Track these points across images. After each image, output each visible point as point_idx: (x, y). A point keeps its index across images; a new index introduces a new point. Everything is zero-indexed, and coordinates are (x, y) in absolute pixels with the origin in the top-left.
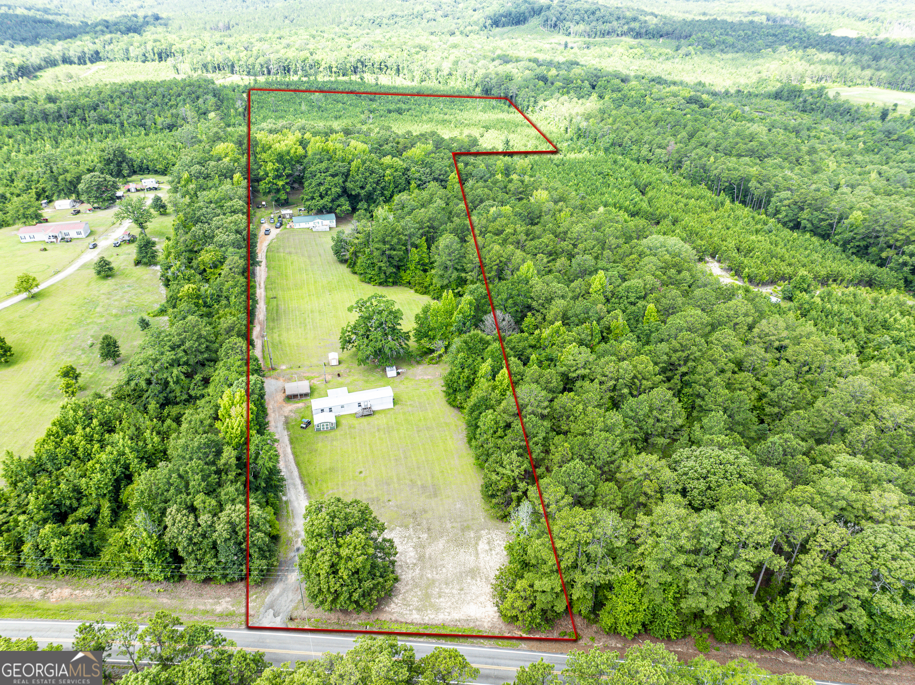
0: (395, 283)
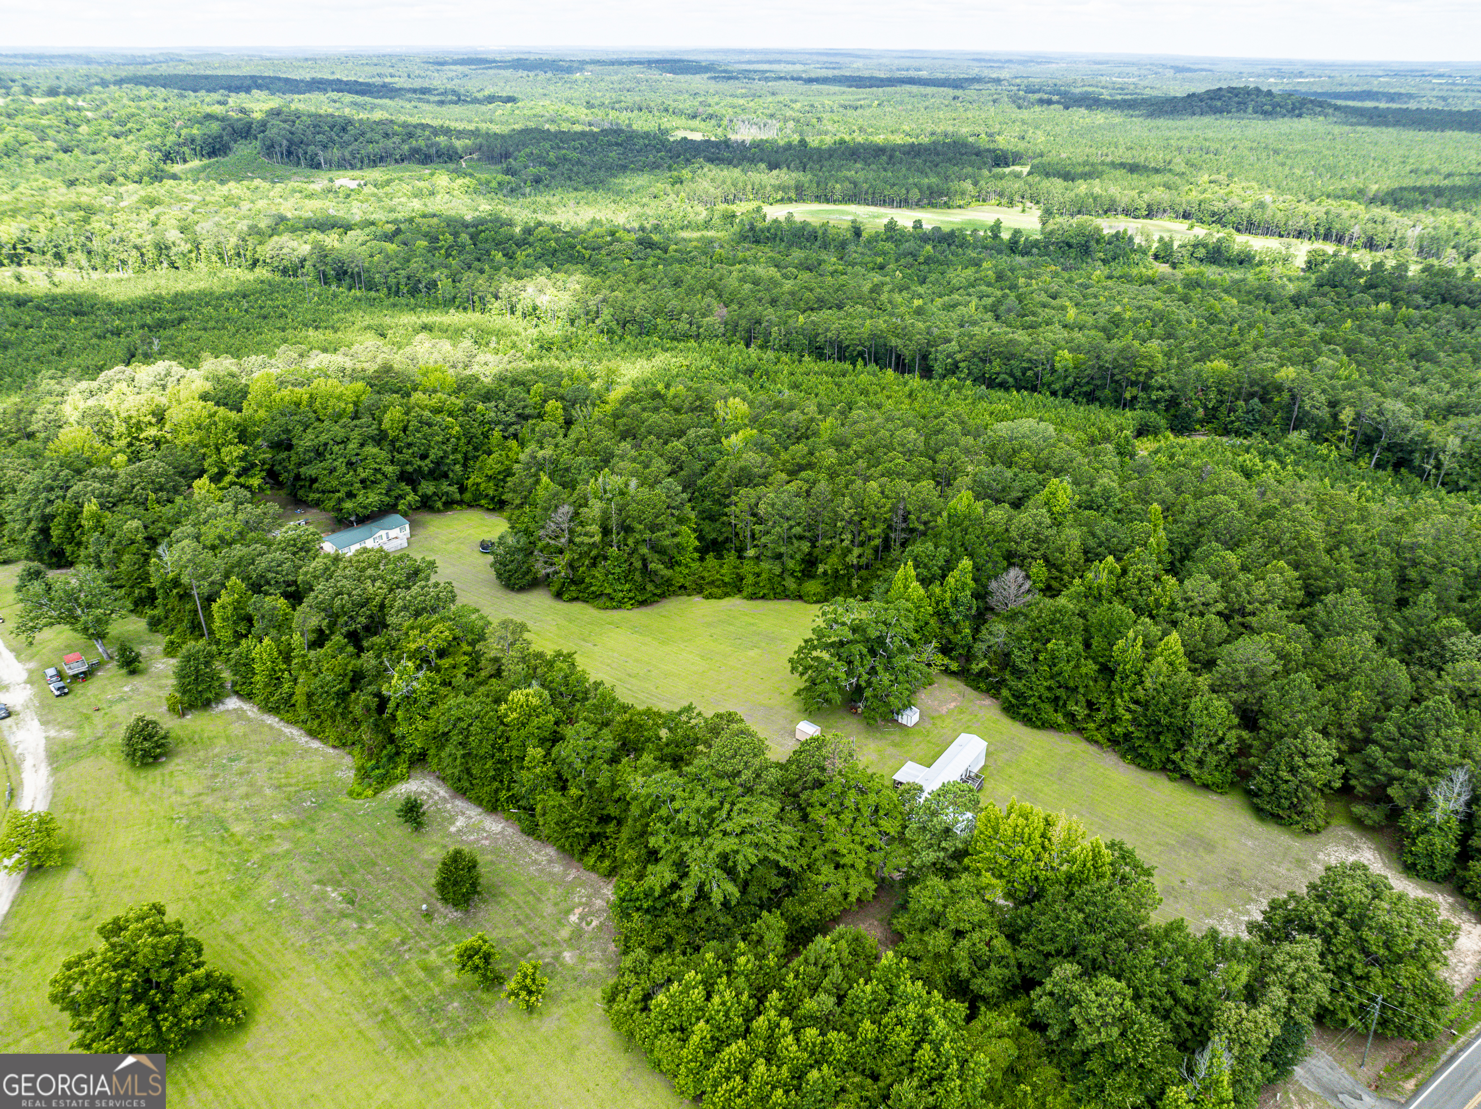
0: (663, 596)
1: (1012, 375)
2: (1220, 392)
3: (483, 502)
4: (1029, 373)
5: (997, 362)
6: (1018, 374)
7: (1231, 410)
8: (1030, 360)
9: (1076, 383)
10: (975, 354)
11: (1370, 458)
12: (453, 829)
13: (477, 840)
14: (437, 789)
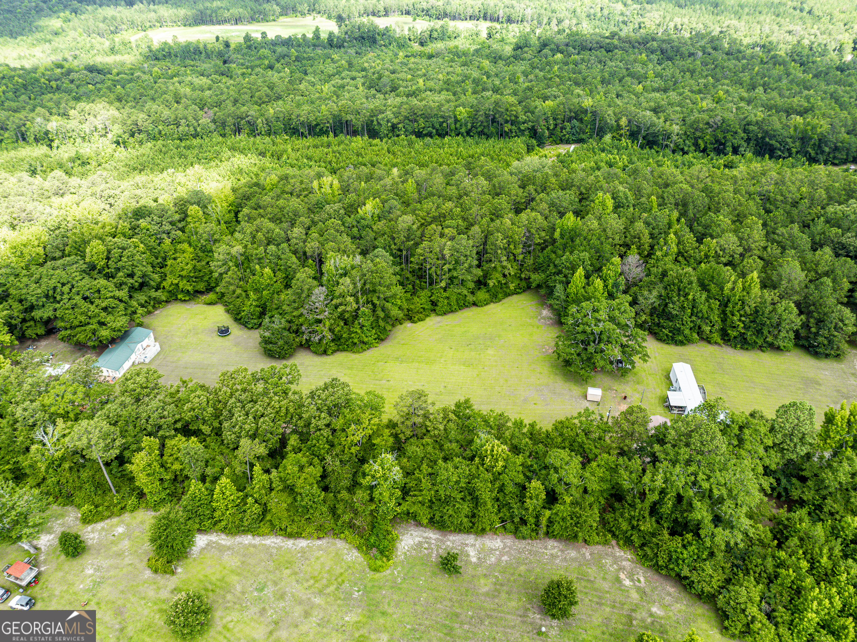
1: (433, 127)
2: (555, 119)
3: (179, 296)
4: (445, 125)
5: (421, 121)
6: (438, 126)
7: (562, 128)
8: (442, 117)
9: (472, 127)
10: (406, 118)
11: (637, 143)
12: (474, 560)
13: (499, 560)
14: (426, 535)
